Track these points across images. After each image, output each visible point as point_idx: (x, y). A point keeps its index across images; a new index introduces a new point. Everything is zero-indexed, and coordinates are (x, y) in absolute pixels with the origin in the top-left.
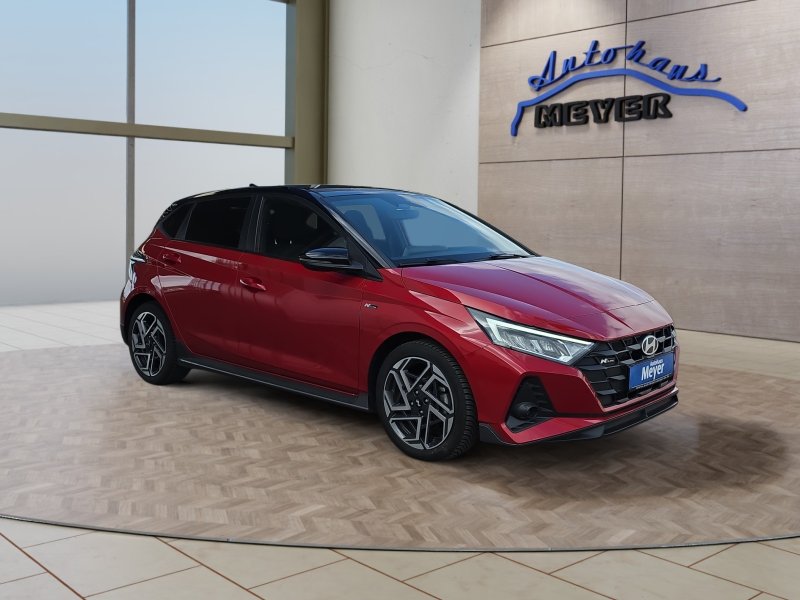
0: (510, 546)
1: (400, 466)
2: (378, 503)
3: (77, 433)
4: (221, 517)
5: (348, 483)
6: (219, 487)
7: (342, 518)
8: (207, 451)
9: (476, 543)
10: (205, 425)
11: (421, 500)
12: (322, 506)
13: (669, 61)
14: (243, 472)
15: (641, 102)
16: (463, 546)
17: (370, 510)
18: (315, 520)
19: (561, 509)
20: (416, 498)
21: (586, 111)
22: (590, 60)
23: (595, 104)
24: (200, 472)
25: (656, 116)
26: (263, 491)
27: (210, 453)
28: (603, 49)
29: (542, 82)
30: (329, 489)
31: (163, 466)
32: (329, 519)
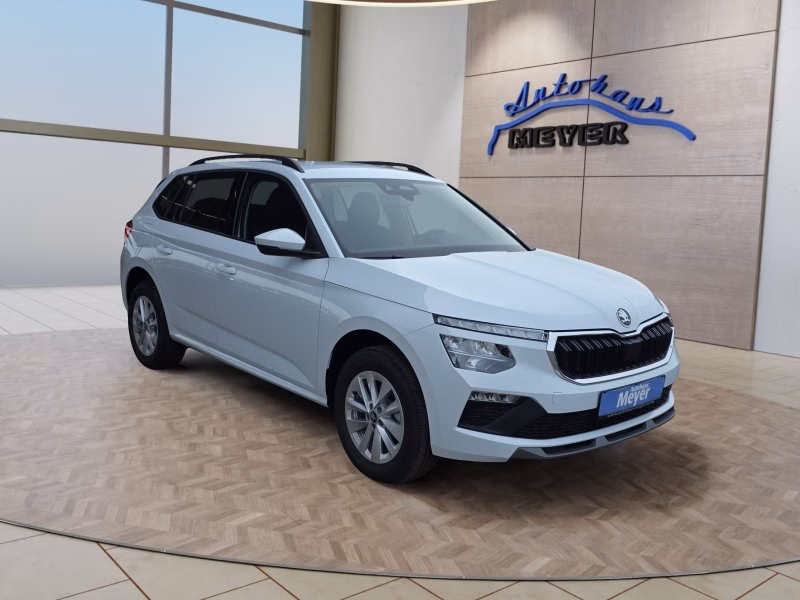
0: (426, 572)
1: (344, 470)
2: (314, 512)
3: (68, 421)
4: (163, 523)
5: (292, 487)
6: (172, 487)
7: (274, 530)
8: (175, 446)
9: (394, 566)
10: (184, 416)
11: (356, 511)
12: (260, 515)
13: (627, 94)
14: (200, 470)
15: (602, 129)
16: (382, 568)
17: (305, 521)
18: (250, 530)
19: (485, 529)
20: (350, 509)
21: (553, 135)
22: (558, 91)
23: (561, 129)
24: (162, 469)
25: (614, 141)
26: (211, 493)
27: (178, 448)
28: (570, 81)
29: (516, 109)
30: (272, 494)
31: (131, 460)
32: (263, 531)
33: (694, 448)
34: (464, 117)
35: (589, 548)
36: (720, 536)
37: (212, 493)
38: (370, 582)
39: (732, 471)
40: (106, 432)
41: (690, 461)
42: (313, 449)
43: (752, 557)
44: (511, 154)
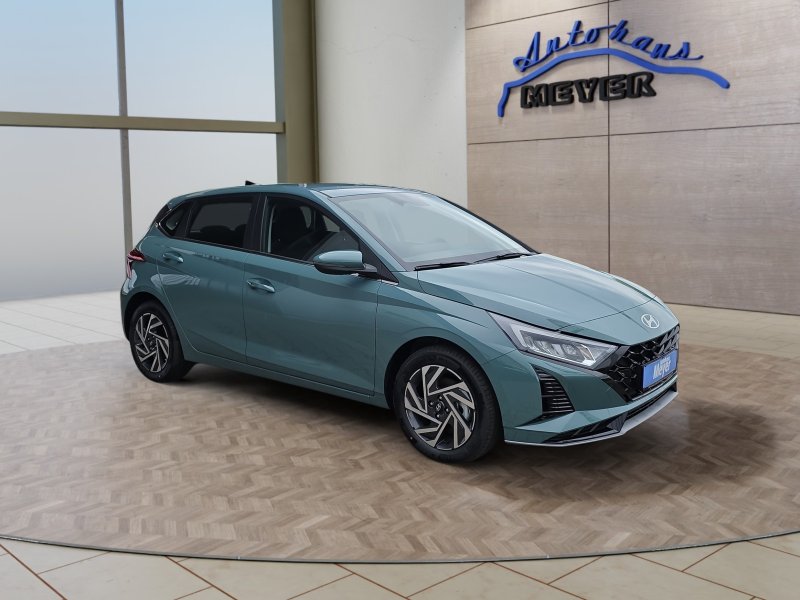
0: (510, 556)
2: (381, 512)
3: (86, 443)
4: (228, 533)
5: (351, 489)
6: (226, 499)
7: (345, 530)
8: (212, 459)
9: (477, 553)
10: (209, 429)
12: (325, 517)
13: (652, 40)
14: (248, 481)
16: (464, 556)
17: (373, 520)
18: (320, 532)
19: (559, 511)
20: (417, 505)
21: (571, 91)
22: (574, 40)
23: (580, 83)
24: (207, 482)
25: (640, 94)
27: (216, 461)
28: (586, 29)
29: (527, 63)
30: (331, 498)
31: (170, 476)
32: (333, 531)
35: (666, 521)
37: (268, 501)
38: (455, 568)
41: (755, 432)
42: (360, 451)
44: (524, 114)
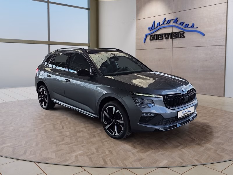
2: (97, 151)
4: (53, 156)
6: (55, 145)
7: (86, 156)
9: (122, 165)
10: (58, 124)
11: (110, 149)
12: (81, 152)
13: (184, 23)
14: (63, 139)
15: (177, 34)
16: (118, 166)
17: (95, 153)
18: (79, 156)
19: (148, 153)
20: (108, 149)
21: (163, 36)
22: (164, 23)
23: (165, 34)
24: (52, 139)
25: (181, 37)
27: (56, 133)
28: (167, 20)
29: (151, 29)
30: (85, 145)
31: (43, 137)
32: (82, 156)
33: (208, 126)
34: (136, 32)
35: (179, 157)
36: (217, 152)
37: (67, 146)
38: (115, 170)
39: (220, 133)
40: (35, 130)
41: (207, 130)
42: (96, 132)
43: (227, 158)
44: (150, 42)
